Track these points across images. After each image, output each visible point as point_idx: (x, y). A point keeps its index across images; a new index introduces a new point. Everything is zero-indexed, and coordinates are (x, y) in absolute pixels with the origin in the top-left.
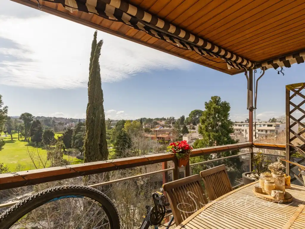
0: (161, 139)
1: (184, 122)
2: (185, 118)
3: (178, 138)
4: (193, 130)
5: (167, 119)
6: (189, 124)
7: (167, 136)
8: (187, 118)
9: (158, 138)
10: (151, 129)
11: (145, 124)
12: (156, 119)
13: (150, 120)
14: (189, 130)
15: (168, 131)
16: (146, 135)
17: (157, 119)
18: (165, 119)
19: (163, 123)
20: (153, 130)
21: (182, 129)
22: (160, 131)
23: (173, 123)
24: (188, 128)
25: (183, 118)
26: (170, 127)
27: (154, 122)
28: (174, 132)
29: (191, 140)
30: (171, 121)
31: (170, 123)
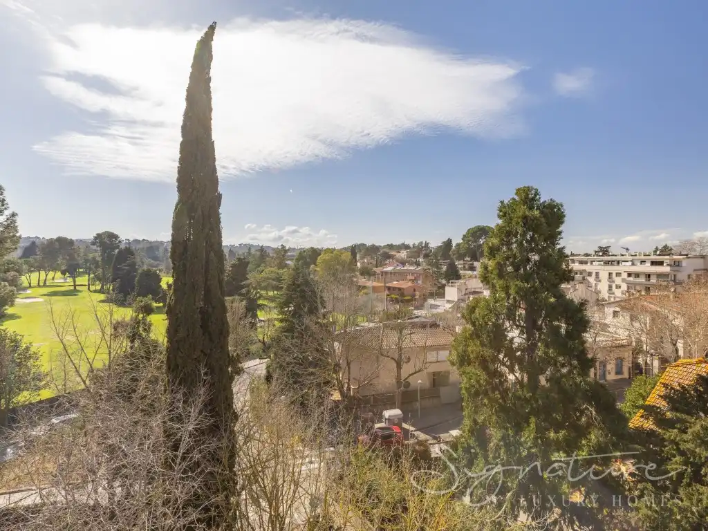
0: (397, 290)
1: (451, 253)
2: (454, 245)
3: (434, 289)
4: (470, 272)
5: (411, 246)
6: (461, 257)
7: (410, 284)
8: (458, 245)
9: (389, 288)
10: (375, 269)
11: (362, 258)
12: (388, 245)
13: (374, 249)
14: (461, 272)
15: (413, 274)
16: (362, 281)
17: (391, 247)
18: (406, 247)
19: (403, 254)
20: (378, 270)
21: (445, 268)
22: (395, 273)
23: (426, 256)
24: (460, 266)
25: (448, 243)
26: (418, 264)
27: (381, 254)
28: (426, 275)
29: (465, 294)
30: (421, 250)
31: (419, 256)
